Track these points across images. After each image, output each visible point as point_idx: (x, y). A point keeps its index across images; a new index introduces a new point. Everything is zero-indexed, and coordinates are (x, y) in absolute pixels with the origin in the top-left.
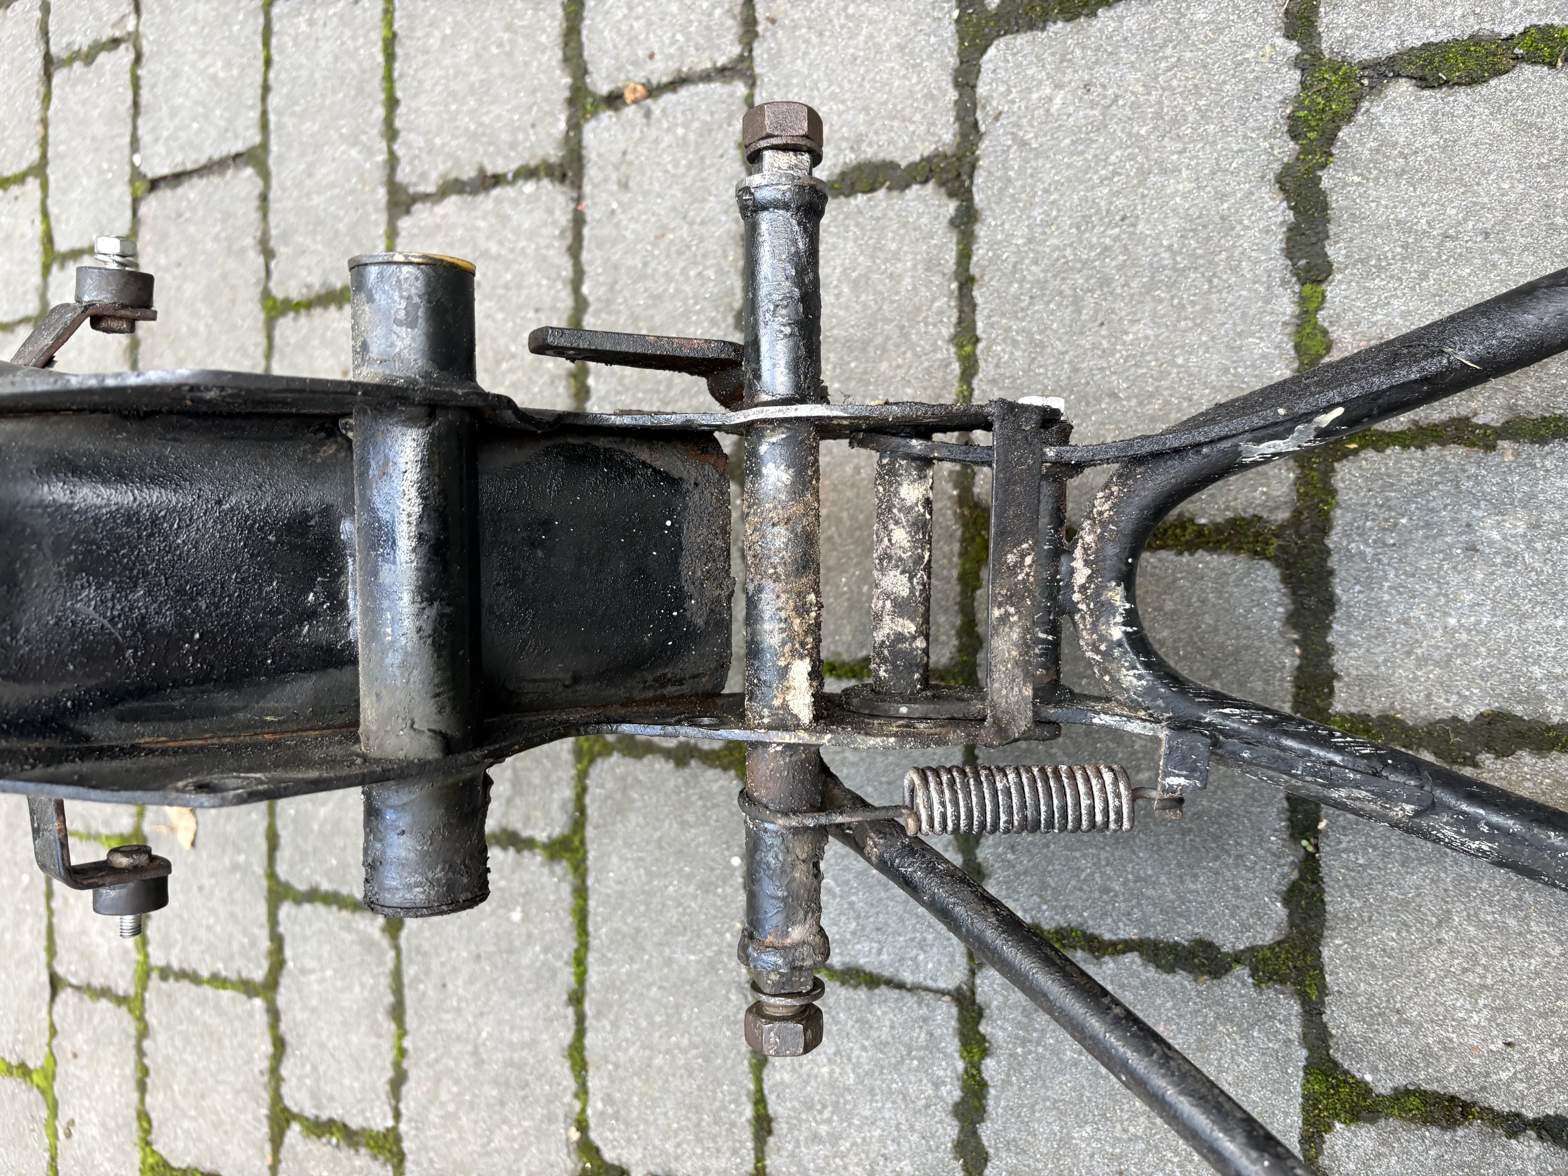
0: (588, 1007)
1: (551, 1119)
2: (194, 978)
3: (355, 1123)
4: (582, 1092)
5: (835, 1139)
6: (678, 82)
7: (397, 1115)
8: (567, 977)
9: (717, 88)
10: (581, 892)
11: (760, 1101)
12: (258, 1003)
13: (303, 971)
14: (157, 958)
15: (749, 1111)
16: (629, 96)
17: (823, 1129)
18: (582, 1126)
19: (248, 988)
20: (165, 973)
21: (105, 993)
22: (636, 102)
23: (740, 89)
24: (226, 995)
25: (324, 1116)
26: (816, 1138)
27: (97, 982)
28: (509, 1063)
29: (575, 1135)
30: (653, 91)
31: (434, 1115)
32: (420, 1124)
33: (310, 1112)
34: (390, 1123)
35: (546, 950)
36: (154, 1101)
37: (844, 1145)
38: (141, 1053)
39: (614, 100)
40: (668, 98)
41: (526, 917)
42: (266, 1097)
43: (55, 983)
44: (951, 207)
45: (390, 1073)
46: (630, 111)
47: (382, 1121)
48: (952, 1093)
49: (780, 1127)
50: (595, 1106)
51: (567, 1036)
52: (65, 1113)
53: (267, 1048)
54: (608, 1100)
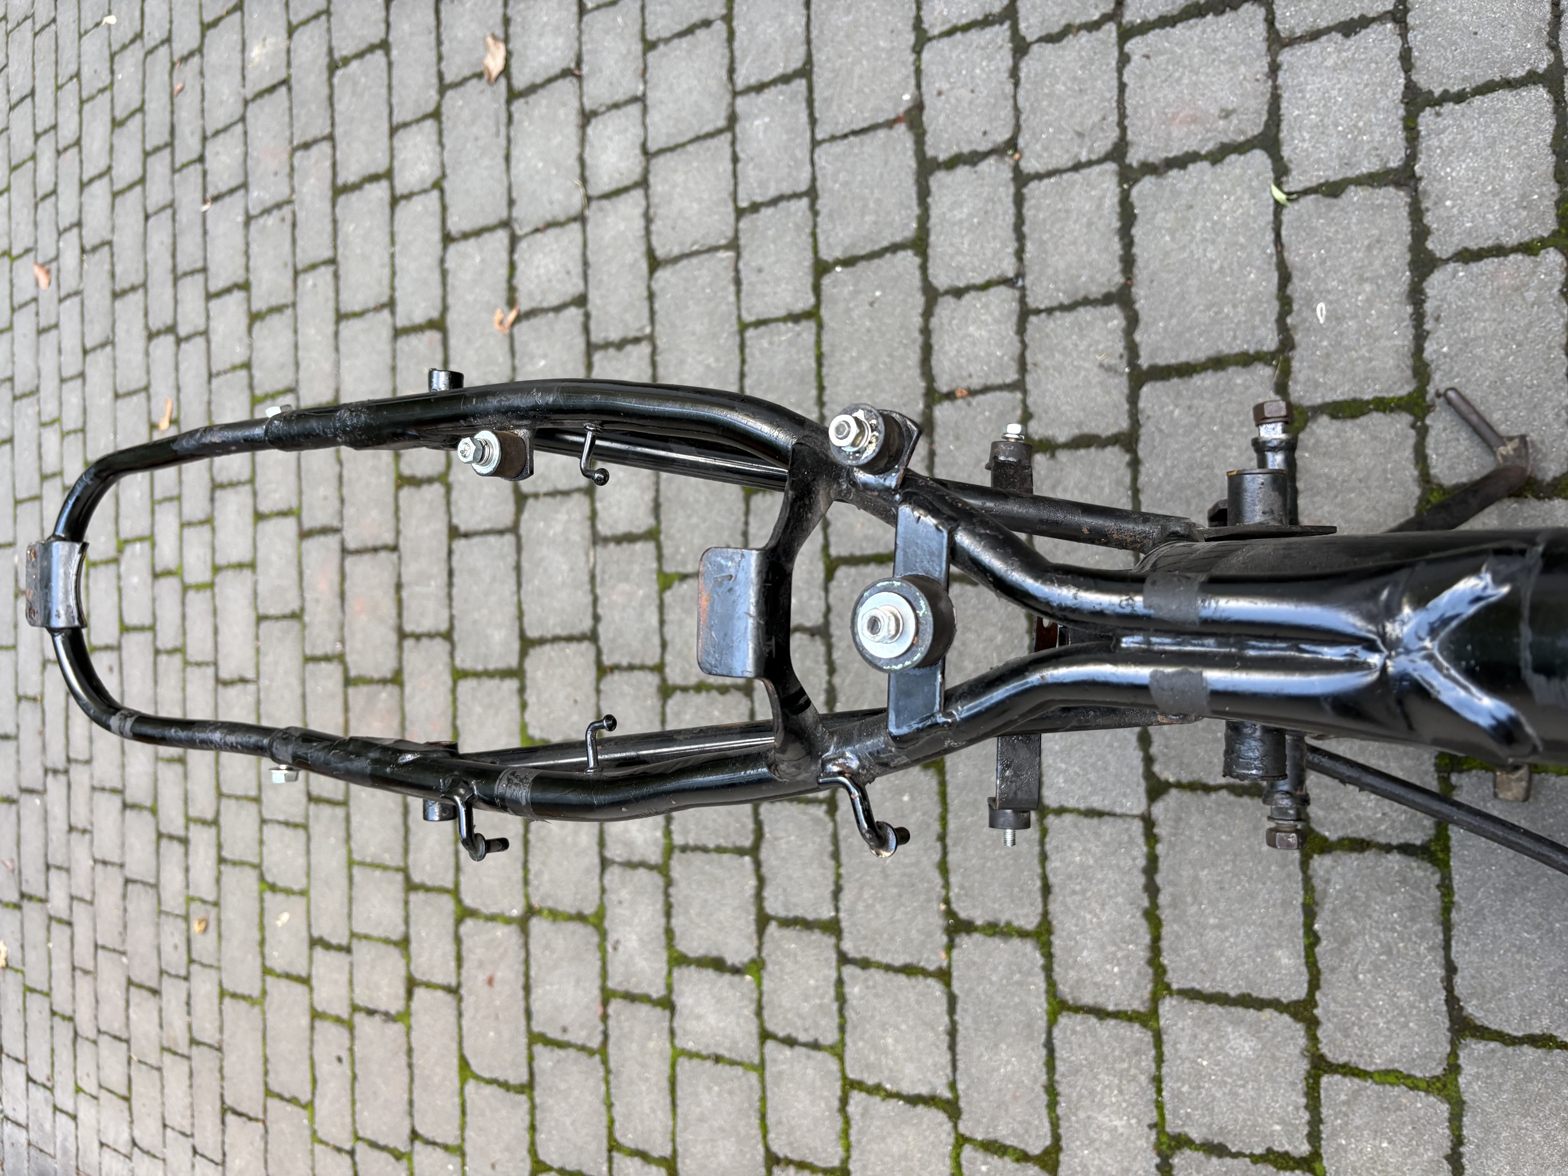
0: (949, 841)
1: (929, 900)
2: (705, 850)
3: (810, 917)
4: (947, 885)
5: (1084, 891)
6: (986, 389)
7: (837, 909)
8: (936, 827)
9: (1006, 395)
10: (943, 784)
11: (1044, 878)
12: (747, 859)
13: (776, 839)
14: (678, 839)
15: (1039, 883)
16: (958, 394)
17: (1078, 888)
18: (947, 901)
19: (741, 852)
20: (684, 849)
21: (642, 864)
22: (963, 397)
23: (1019, 395)
24: (726, 857)
25: (791, 915)
26: (1074, 892)
27: (636, 858)
28: (904, 875)
29: (943, 907)
30: (972, 393)
31: (860, 907)
32: (852, 912)
33: (782, 913)
34: (833, 914)
35: (924, 814)
36: (677, 922)
37: (1089, 894)
38: (667, 895)
39: (950, 396)
40: (980, 398)
41: (912, 798)
42: (753, 909)
43: (605, 863)
44: (1127, 457)
45: (832, 888)
46: (959, 402)
47: (827, 913)
48: (1142, 862)
49: (1056, 890)
50: (954, 891)
51: (936, 857)
52: (612, 937)
53: (753, 882)
54: (962, 887)
